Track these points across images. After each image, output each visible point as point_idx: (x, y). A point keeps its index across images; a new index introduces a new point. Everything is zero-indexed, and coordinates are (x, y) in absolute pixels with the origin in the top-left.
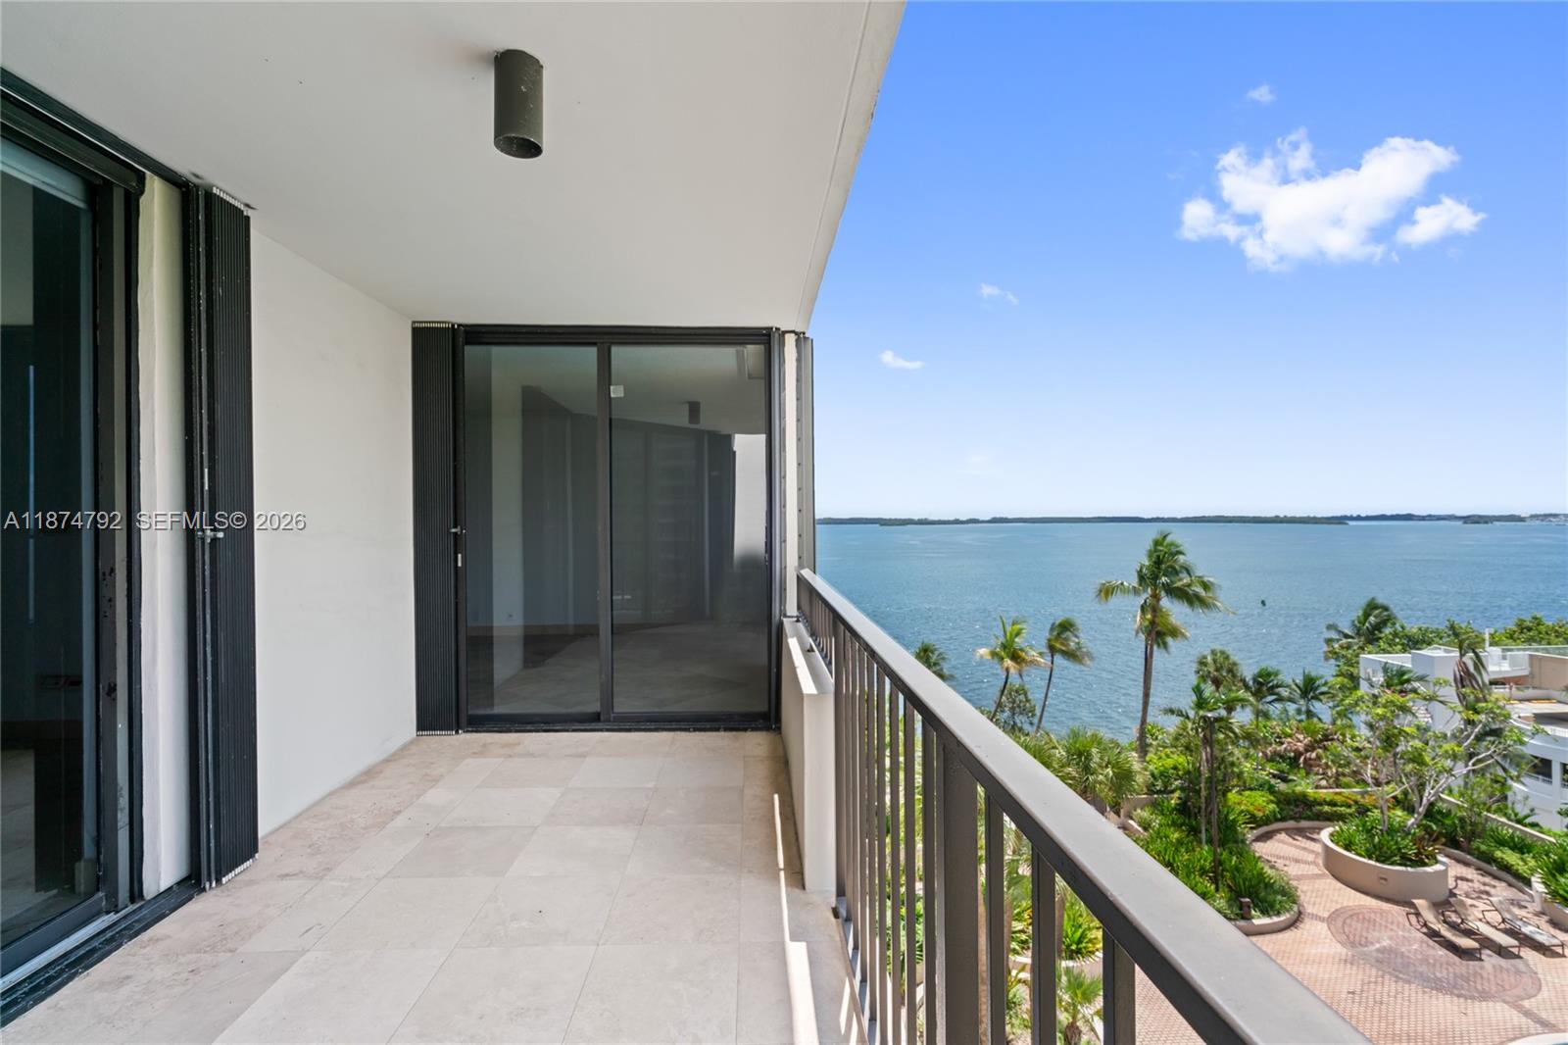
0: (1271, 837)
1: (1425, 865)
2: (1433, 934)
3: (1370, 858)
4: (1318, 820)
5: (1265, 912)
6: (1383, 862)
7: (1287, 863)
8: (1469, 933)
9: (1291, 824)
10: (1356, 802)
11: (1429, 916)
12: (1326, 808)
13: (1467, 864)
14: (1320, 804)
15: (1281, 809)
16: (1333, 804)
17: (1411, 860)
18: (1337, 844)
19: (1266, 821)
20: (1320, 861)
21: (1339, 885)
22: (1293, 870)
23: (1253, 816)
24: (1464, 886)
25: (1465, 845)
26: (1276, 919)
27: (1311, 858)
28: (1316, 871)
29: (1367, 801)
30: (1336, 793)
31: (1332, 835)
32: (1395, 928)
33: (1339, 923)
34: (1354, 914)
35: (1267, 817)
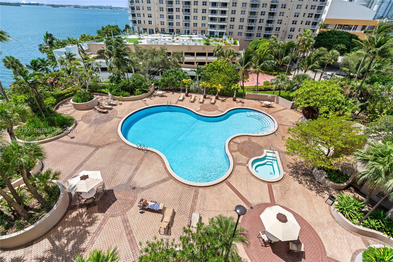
0: (59, 107)
1: (92, 99)
2: (100, 112)
3: (83, 102)
4: (67, 98)
5: (70, 126)
6: (86, 102)
7: (66, 112)
8: (104, 108)
9: (61, 102)
10: (73, 90)
11: (98, 109)
12: (67, 94)
13: (97, 95)
14: (66, 94)
15: (58, 99)
16: (68, 93)
17: (90, 99)
18: (75, 102)
19: (56, 104)
20: (73, 107)
21: (79, 111)
22: (68, 113)
23: (52, 104)
24: (99, 100)
25: (96, 91)
26: (72, 126)
27: (70, 108)
28: (73, 110)
29: (75, 89)
30: (67, 90)
31: (73, 101)
32: (93, 114)
33: (84, 119)
34: (86, 116)
35: (56, 103)
